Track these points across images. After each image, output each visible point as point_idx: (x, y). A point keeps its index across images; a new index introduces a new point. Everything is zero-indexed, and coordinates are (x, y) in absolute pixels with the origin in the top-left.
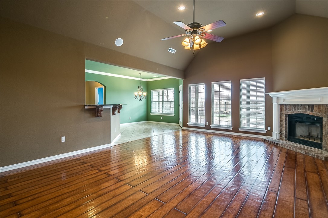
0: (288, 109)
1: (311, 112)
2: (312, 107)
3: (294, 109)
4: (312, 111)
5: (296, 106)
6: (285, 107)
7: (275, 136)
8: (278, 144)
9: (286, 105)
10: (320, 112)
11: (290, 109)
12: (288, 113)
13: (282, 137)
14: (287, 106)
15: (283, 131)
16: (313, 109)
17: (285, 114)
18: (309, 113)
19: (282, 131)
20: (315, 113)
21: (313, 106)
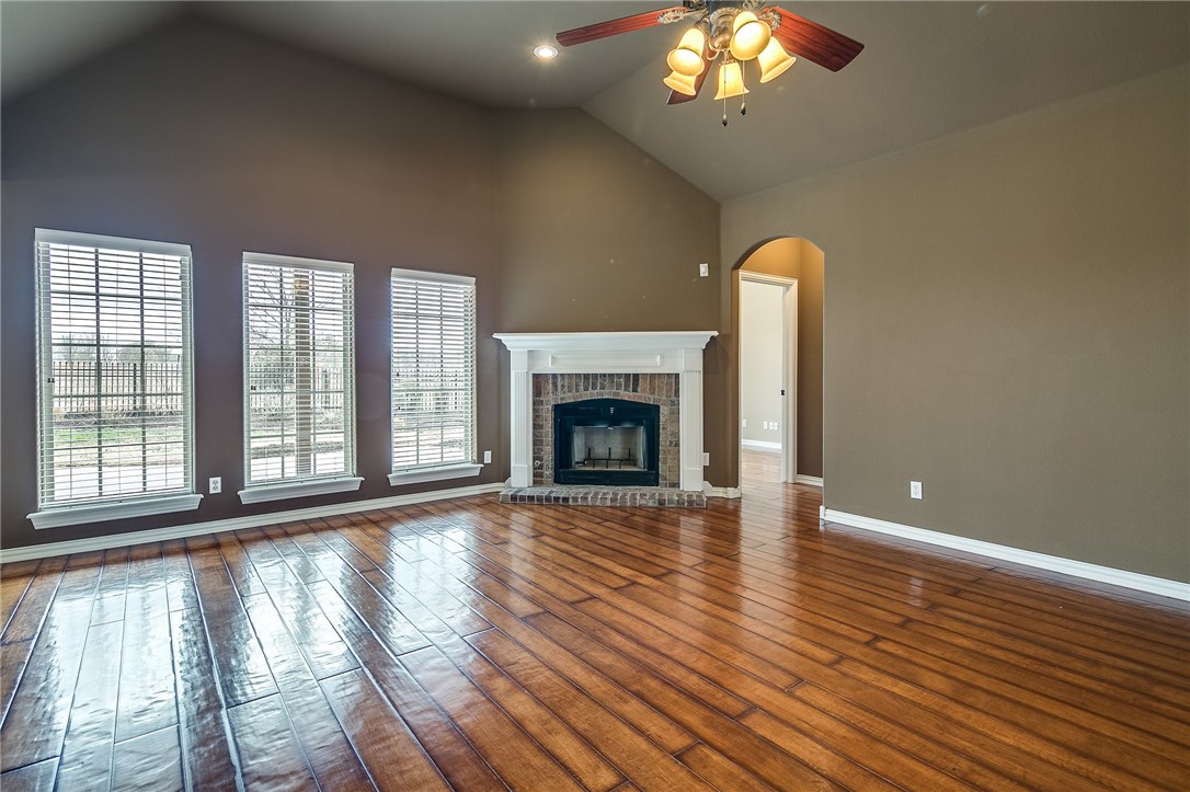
0: (563, 386)
1: (631, 394)
2: (634, 380)
3: (582, 388)
4: (635, 390)
5: (589, 379)
6: (550, 381)
7: (520, 476)
8: (571, 500)
9: (554, 376)
10: (653, 393)
11: (569, 387)
12: (562, 399)
13: (542, 477)
14: (559, 379)
15: (545, 457)
16: (637, 385)
17: (552, 403)
18: (626, 395)
19: (541, 459)
20: (642, 396)
21: (636, 376)
